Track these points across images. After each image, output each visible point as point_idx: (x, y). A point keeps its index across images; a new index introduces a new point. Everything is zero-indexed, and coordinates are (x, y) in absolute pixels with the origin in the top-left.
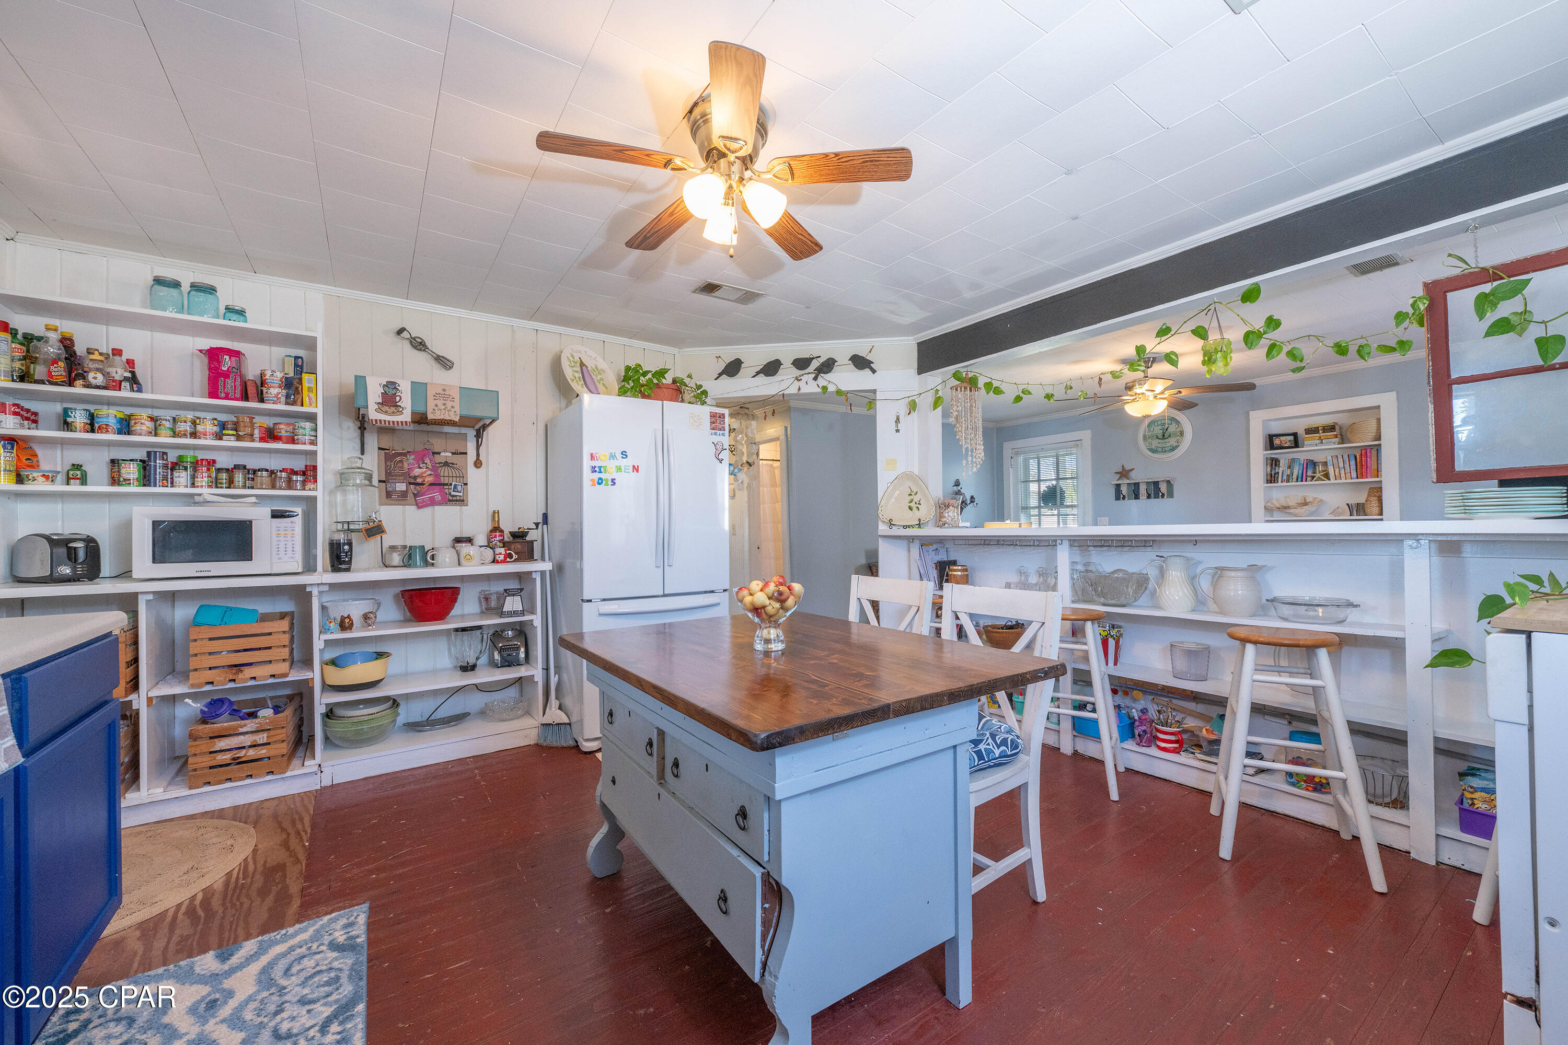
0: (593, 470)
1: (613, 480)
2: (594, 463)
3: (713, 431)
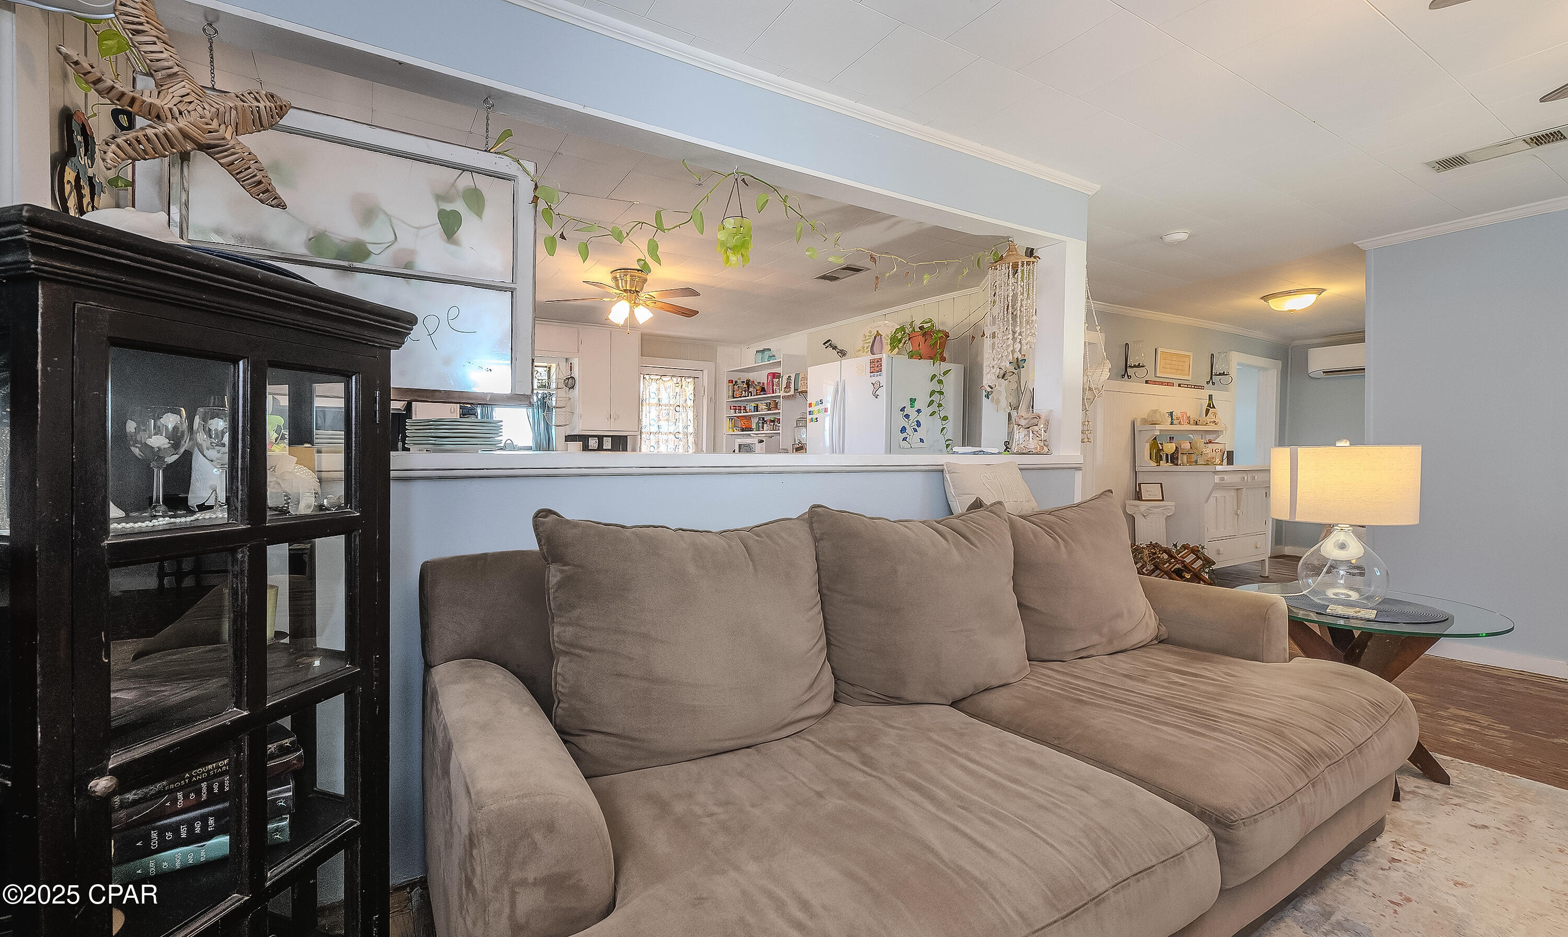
1: (816, 418)
2: (810, 409)
3: (872, 374)
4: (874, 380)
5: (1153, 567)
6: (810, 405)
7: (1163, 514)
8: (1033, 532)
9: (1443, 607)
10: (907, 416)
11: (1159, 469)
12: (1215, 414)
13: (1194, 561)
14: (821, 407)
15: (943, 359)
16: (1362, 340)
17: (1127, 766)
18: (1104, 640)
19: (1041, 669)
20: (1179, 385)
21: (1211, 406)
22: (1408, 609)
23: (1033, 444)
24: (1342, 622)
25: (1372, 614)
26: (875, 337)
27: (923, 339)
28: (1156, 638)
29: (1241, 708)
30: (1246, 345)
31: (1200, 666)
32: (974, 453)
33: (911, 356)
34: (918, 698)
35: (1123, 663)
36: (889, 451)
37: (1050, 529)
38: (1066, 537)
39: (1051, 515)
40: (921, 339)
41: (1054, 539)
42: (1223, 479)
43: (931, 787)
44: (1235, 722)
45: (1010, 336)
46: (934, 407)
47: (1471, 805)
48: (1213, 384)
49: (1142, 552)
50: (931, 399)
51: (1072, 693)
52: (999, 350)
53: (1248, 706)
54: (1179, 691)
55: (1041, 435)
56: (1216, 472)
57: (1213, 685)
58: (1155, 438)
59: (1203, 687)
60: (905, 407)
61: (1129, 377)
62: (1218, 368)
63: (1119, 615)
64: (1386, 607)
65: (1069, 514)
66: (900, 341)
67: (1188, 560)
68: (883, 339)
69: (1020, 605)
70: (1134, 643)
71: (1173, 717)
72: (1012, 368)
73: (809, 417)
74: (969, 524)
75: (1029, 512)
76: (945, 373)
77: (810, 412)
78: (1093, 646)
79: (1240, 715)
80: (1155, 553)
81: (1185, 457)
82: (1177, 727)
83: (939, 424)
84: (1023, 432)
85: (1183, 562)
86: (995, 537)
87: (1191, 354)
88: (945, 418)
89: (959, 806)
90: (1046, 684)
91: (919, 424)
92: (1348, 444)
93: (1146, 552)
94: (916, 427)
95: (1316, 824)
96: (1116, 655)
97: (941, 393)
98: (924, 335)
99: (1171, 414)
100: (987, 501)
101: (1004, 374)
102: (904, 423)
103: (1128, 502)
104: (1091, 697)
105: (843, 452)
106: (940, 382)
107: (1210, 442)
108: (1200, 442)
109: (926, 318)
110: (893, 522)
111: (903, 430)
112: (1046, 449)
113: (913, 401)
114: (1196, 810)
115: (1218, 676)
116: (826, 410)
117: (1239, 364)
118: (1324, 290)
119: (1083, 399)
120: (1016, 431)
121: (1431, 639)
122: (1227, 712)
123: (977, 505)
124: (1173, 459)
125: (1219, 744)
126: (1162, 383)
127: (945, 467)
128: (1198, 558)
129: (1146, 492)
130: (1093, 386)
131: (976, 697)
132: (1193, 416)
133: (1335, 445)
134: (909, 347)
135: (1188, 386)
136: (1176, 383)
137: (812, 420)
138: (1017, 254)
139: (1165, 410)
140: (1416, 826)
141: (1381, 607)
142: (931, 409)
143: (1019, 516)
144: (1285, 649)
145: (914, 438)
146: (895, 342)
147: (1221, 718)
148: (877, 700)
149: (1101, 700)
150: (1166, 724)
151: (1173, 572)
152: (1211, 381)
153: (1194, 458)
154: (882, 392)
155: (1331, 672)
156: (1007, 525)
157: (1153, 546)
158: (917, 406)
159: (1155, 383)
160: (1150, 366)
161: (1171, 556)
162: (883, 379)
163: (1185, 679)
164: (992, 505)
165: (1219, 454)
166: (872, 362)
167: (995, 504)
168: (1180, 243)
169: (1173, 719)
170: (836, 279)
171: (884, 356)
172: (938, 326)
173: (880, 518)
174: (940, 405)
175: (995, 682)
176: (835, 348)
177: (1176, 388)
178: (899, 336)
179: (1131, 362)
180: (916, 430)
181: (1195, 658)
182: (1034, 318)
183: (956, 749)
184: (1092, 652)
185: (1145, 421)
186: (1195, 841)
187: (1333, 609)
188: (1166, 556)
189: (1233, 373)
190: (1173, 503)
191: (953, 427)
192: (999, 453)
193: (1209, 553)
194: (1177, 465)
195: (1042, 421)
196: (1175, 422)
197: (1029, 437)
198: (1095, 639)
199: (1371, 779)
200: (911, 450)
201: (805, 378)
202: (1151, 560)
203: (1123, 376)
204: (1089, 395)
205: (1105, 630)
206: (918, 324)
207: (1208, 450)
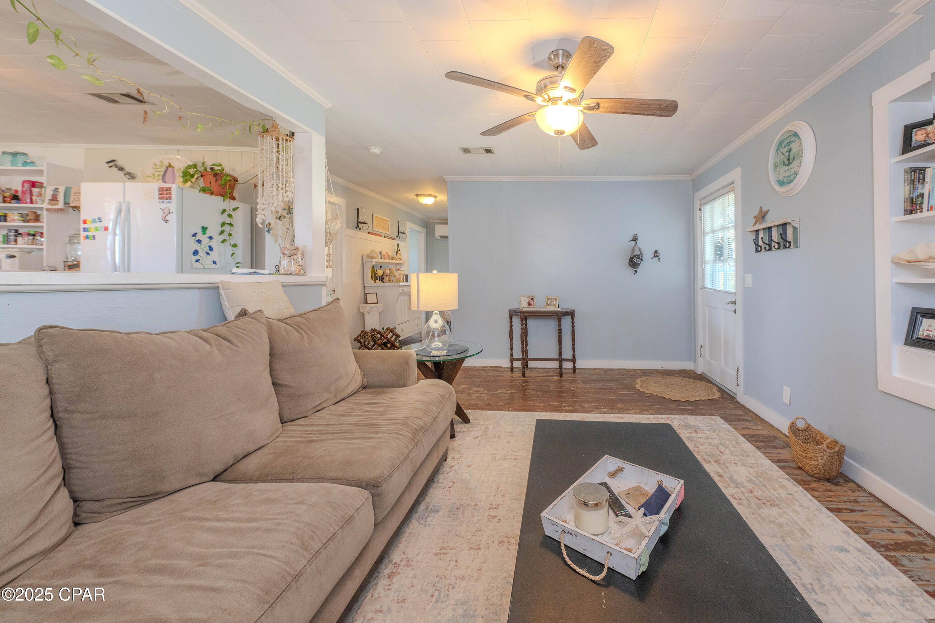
0: (85, 230)
1: (94, 236)
2: (85, 226)
3: (161, 200)
4: (164, 206)
5: (373, 343)
6: (85, 222)
7: (377, 311)
8: (286, 330)
9: (466, 345)
10: (199, 241)
11: (375, 284)
12: (400, 254)
13: (392, 337)
14: (99, 225)
15: (234, 199)
16: (447, 223)
17: (332, 474)
18: (332, 395)
19: (290, 427)
20: (384, 237)
21: (398, 250)
22: (457, 348)
23: (294, 268)
24: (437, 359)
25: (444, 353)
26: (167, 168)
27: (214, 179)
28: (361, 387)
29: (392, 416)
30: (413, 219)
31: (379, 397)
32: (250, 274)
33: (203, 190)
34: (178, 486)
35: (342, 408)
36: (181, 270)
37: (298, 327)
38: (308, 331)
39: (301, 317)
40: (212, 178)
41: (301, 334)
42: (403, 290)
43: (174, 562)
44: (388, 425)
45: (275, 189)
46: (225, 236)
47: (475, 429)
48: (399, 238)
49: (368, 335)
50: (222, 229)
51: (307, 437)
52: (266, 197)
53: (397, 413)
54: (367, 415)
55: (299, 262)
56: (400, 286)
57: (382, 406)
58: (373, 267)
59: (378, 409)
60: (196, 234)
61: (360, 229)
62: (401, 230)
63: (340, 377)
64: (451, 348)
65: (312, 316)
66: (192, 176)
67: (389, 336)
68: (176, 172)
69: (274, 384)
70: (349, 393)
71: (360, 432)
72: (285, 213)
73: (83, 234)
74: (233, 329)
75: (285, 316)
76: (235, 209)
77: (84, 229)
78: (325, 401)
79: (392, 420)
80: (374, 335)
81: (387, 277)
82: (362, 438)
83: (230, 250)
84: (287, 259)
85: (387, 338)
86: (254, 337)
87: (389, 219)
88: (235, 246)
89: (199, 566)
90: (291, 437)
91: (211, 249)
92: (436, 272)
93: (370, 334)
94: (208, 251)
95: (418, 465)
96: (339, 403)
97: (231, 225)
98: (215, 175)
99: (381, 253)
100: (251, 310)
101: (280, 217)
102: (197, 247)
103: (361, 305)
104: (319, 436)
105: (129, 271)
106: (230, 216)
107: (398, 270)
108: (393, 268)
109: (217, 161)
110: (155, 334)
111: (196, 253)
112: (302, 272)
113: (204, 229)
114: (364, 484)
115: (387, 401)
116: (106, 229)
117: (410, 228)
118: (437, 197)
119: (326, 239)
120: (283, 259)
121: (462, 360)
122: (386, 420)
123: (243, 313)
124: (382, 279)
125: (380, 440)
126: (376, 235)
127: (220, 285)
128: (394, 335)
129: (371, 298)
130: (331, 232)
131: (236, 466)
132: (391, 255)
133: (432, 272)
134: (201, 183)
135: (388, 238)
136: (383, 235)
137: (87, 237)
138: (279, 132)
139: (378, 250)
140: (460, 447)
141: (448, 349)
142: (222, 237)
143: (278, 320)
144: (415, 378)
145: (207, 261)
146: (187, 175)
147: (382, 425)
148: (132, 504)
149: (324, 436)
150: (356, 438)
151: (382, 344)
152: (398, 236)
153: (392, 278)
154: (173, 218)
155: (430, 385)
156: (265, 328)
157: (373, 330)
158: (209, 233)
159: (373, 234)
160: (370, 223)
161: (382, 336)
162: (173, 206)
163: (370, 407)
164: (254, 313)
165: (402, 276)
166: (161, 189)
167: (256, 312)
168: (377, 155)
169: (360, 434)
170: (116, 102)
171: (174, 187)
172: (227, 170)
173: (138, 333)
174: (230, 235)
175: (252, 448)
176: (121, 169)
177: (383, 238)
178: (192, 171)
179: (361, 220)
180: (208, 254)
181: (378, 393)
182: (292, 179)
183: (207, 516)
184: (325, 405)
185: (368, 256)
186: (361, 503)
187: (434, 353)
188: (379, 336)
189: (407, 233)
190: (382, 305)
191: (242, 253)
192: (270, 274)
193: (398, 331)
194: (384, 282)
195: (300, 252)
196: (383, 257)
197: (291, 263)
198: (326, 395)
199: (439, 434)
200: (205, 270)
201: (78, 193)
202: (372, 339)
203: (356, 228)
204: (330, 237)
205: (332, 389)
206: (209, 164)
207: (397, 274)
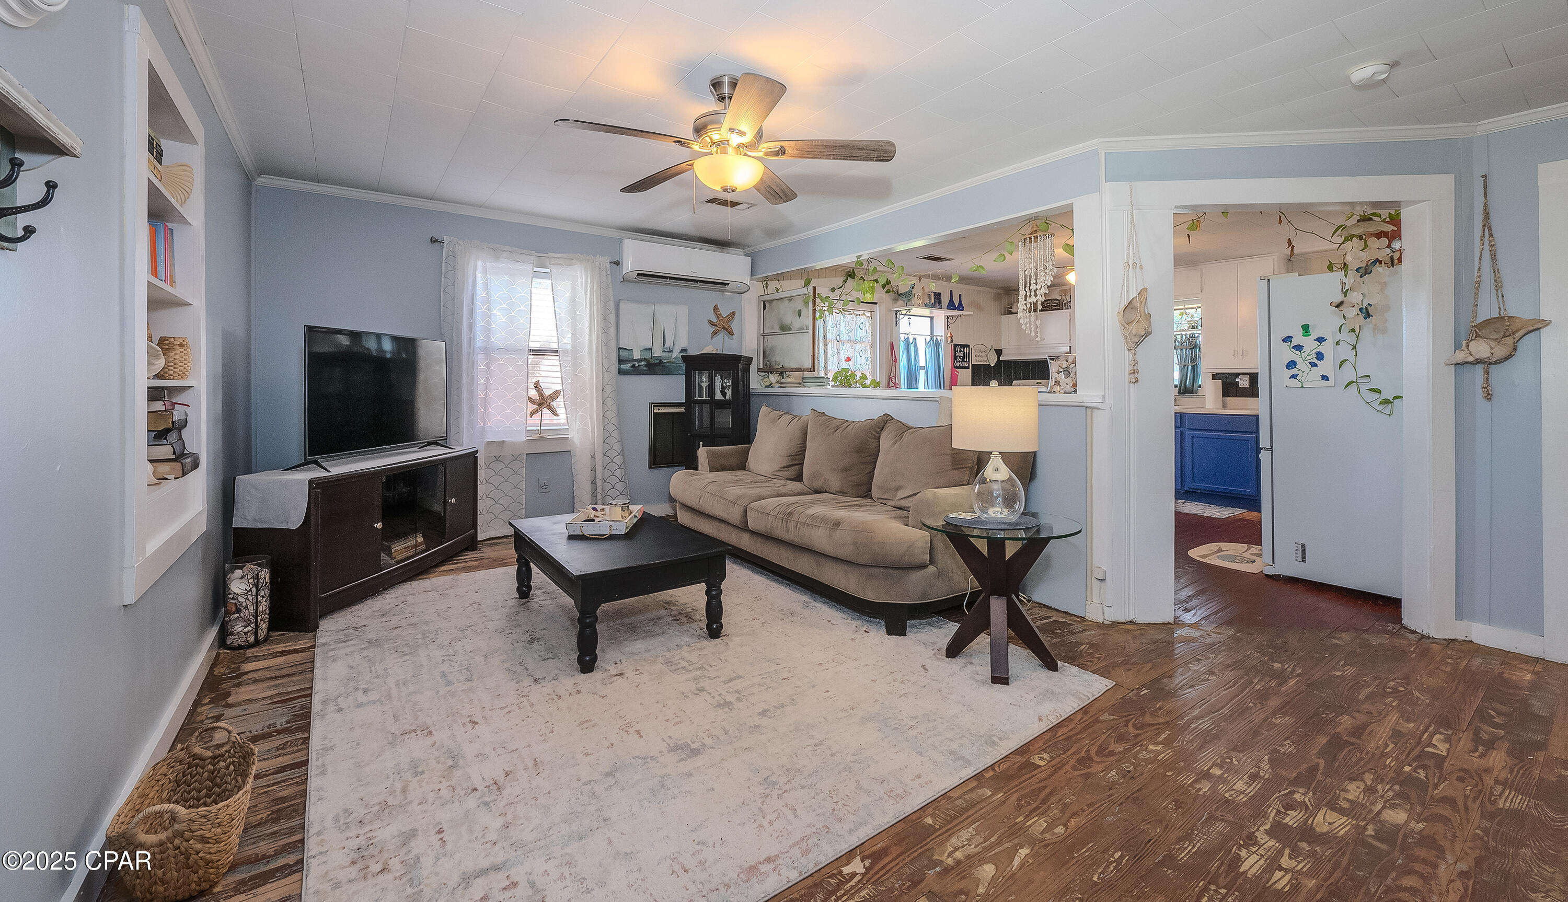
10: (1298, 348)
50: (1342, 324)
60: (1291, 337)
91: (1320, 356)
94: (1315, 361)
102: (1293, 355)
111: (1292, 364)
113: (1306, 328)
142: (1340, 338)
145: (1311, 376)
158: (1316, 333)
180: (1314, 365)
200: (1306, 390)
